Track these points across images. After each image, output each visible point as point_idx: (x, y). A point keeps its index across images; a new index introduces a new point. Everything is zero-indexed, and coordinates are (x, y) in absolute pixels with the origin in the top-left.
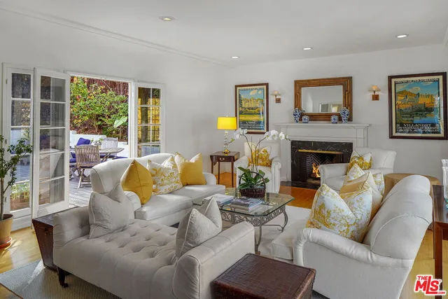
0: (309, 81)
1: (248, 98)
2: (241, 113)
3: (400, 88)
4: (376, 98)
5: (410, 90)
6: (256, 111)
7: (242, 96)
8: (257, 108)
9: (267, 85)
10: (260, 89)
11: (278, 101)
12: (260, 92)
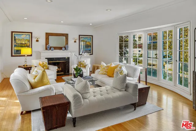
0: (52, 33)
1: (20, 39)
2: (15, 46)
3: (82, 39)
4: (75, 42)
5: (84, 40)
6: (25, 45)
7: (16, 37)
8: (26, 44)
9: (31, 33)
10: (28, 35)
11: (37, 41)
12: (28, 36)
